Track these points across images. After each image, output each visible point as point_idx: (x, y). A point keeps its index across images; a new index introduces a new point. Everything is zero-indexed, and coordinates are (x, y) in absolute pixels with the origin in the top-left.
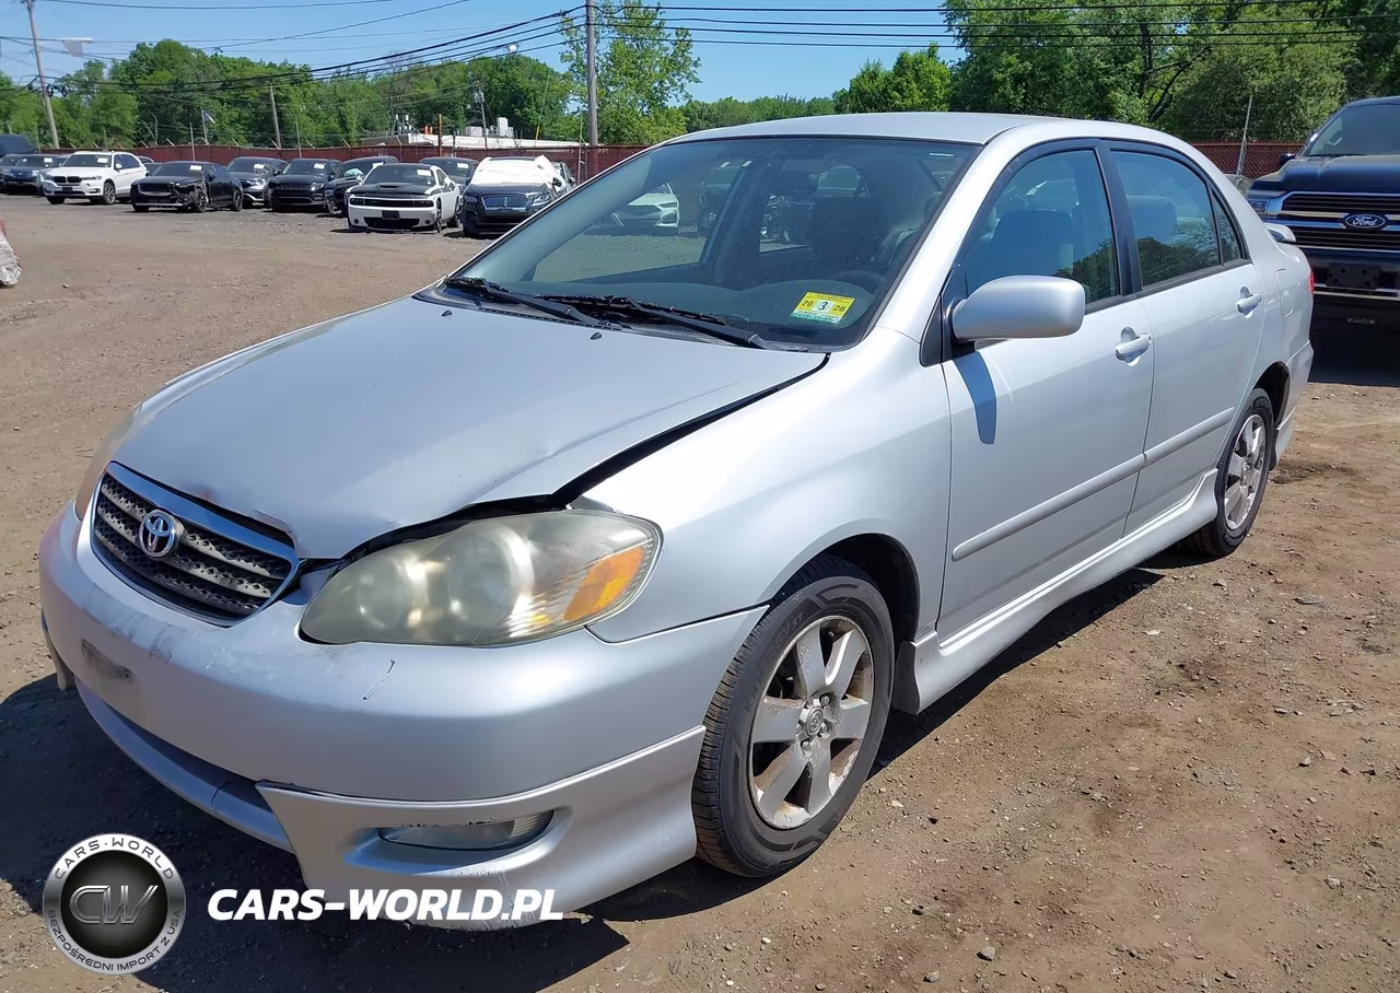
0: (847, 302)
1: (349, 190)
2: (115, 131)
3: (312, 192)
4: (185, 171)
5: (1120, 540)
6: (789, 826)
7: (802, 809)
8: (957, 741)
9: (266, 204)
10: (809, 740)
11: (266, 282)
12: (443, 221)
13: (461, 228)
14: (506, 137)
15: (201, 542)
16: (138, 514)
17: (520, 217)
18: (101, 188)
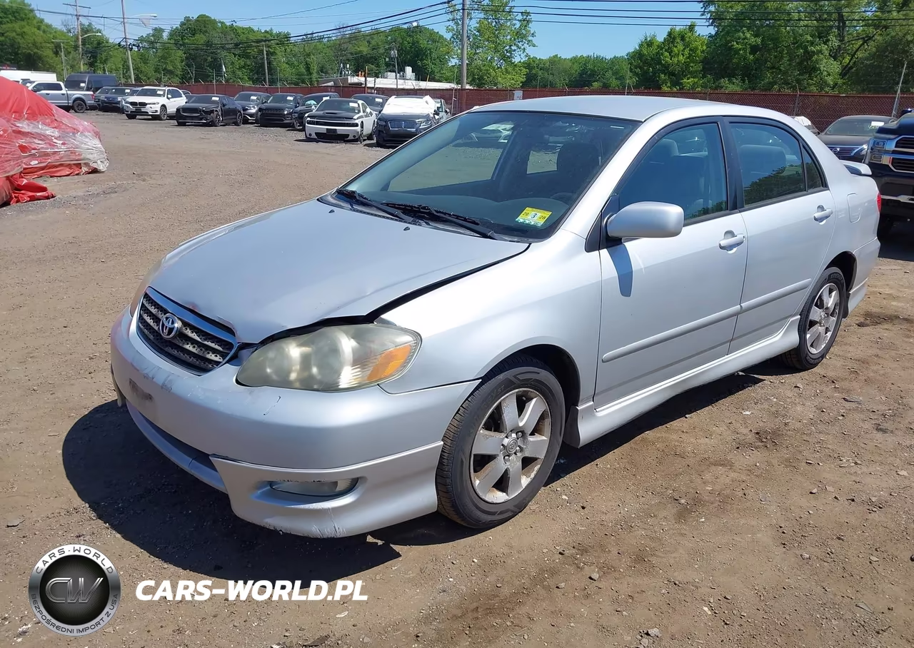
0: (547, 214)
1: (306, 115)
2: (171, 72)
3: (285, 115)
4: (210, 101)
5: (726, 356)
6: (495, 502)
7: (504, 494)
8: (609, 466)
9: (256, 122)
10: (509, 456)
11: (252, 173)
12: (364, 136)
13: (375, 141)
14: (410, 79)
15: (190, 331)
16: (160, 315)
17: (411, 135)
18: (159, 110)
